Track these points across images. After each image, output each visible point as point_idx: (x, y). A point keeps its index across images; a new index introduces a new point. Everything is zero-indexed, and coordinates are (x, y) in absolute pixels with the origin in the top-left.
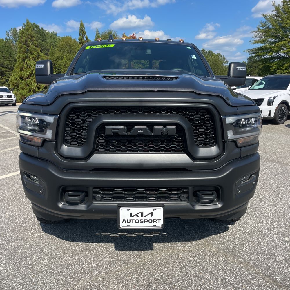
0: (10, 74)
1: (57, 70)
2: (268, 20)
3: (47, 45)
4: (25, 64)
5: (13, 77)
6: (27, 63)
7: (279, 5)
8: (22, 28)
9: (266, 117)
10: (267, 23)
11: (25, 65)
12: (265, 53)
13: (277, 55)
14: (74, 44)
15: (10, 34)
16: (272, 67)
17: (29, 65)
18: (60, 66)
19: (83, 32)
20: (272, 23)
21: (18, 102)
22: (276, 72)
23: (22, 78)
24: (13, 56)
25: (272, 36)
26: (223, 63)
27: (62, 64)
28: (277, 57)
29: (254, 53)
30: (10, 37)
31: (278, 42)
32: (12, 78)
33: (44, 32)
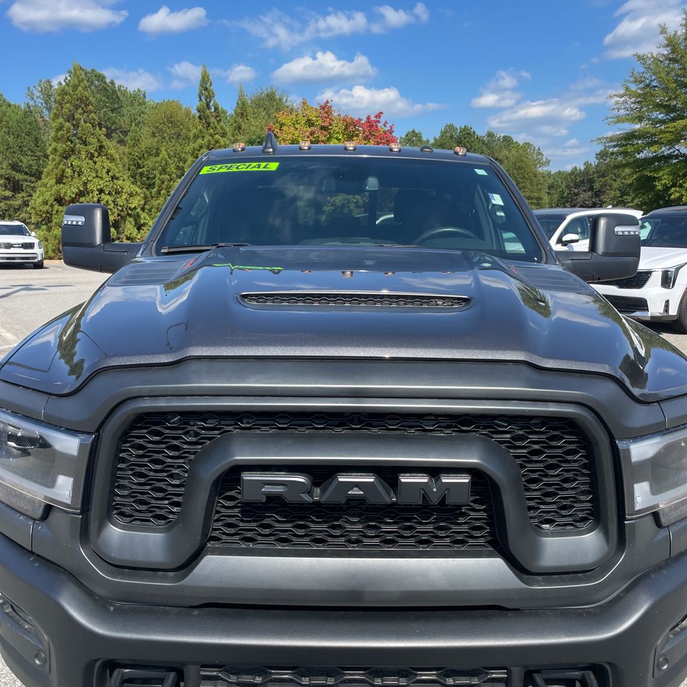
0: (34, 187)
1: (145, 179)
2: (648, 68)
3: (124, 121)
4: (68, 167)
5: (38, 197)
6: (72, 165)
7: (676, 32)
8: (65, 81)
9: (659, 315)
10: (647, 76)
11: (69, 171)
12: (641, 146)
13: (672, 150)
14: (186, 118)
15: (37, 94)
16: (659, 179)
17: (78, 169)
18: (153, 170)
19: (207, 93)
20: (659, 75)
21: (51, 258)
22: (669, 193)
23: (60, 201)
24: (43, 144)
25: (659, 106)
26: (538, 165)
27: (158, 167)
28: (670, 157)
29: (615, 146)
30: (37, 101)
31: (673, 120)
32: (37, 200)
33: (115, 91)
